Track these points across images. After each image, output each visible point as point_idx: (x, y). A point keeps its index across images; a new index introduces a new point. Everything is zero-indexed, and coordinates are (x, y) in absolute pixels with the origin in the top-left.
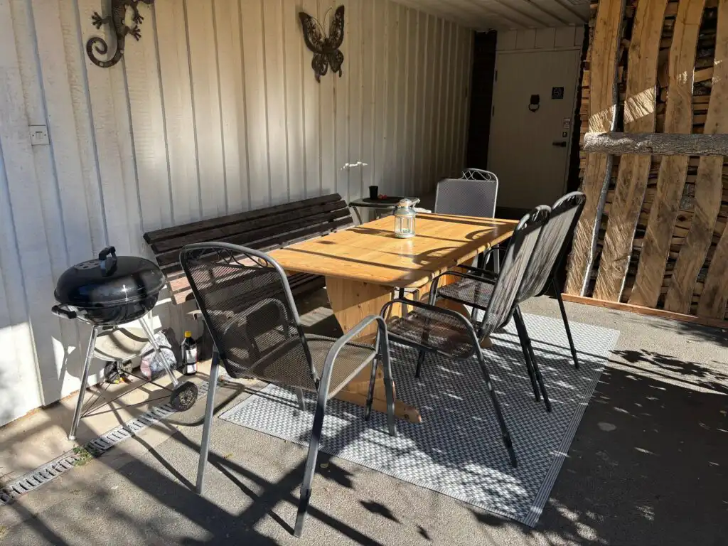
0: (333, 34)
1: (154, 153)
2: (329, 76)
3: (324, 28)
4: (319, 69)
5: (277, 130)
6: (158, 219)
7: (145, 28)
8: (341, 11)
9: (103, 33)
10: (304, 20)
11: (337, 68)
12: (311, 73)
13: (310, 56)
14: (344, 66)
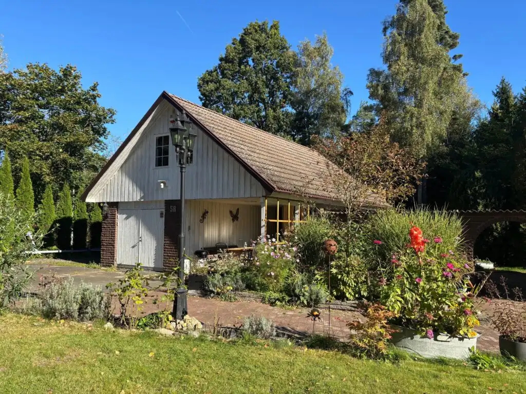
0: (237, 213)
1: (206, 235)
2: (236, 222)
3: (234, 212)
4: (233, 220)
5: (225, 231)
6: (205, 246)
7: (207, 217)
8: (238, 209)
9: (202, 218)
10: (231, 212)
11: (237, 220)
12: (232, 221)
13: (231, 218)
14: (239, 219)
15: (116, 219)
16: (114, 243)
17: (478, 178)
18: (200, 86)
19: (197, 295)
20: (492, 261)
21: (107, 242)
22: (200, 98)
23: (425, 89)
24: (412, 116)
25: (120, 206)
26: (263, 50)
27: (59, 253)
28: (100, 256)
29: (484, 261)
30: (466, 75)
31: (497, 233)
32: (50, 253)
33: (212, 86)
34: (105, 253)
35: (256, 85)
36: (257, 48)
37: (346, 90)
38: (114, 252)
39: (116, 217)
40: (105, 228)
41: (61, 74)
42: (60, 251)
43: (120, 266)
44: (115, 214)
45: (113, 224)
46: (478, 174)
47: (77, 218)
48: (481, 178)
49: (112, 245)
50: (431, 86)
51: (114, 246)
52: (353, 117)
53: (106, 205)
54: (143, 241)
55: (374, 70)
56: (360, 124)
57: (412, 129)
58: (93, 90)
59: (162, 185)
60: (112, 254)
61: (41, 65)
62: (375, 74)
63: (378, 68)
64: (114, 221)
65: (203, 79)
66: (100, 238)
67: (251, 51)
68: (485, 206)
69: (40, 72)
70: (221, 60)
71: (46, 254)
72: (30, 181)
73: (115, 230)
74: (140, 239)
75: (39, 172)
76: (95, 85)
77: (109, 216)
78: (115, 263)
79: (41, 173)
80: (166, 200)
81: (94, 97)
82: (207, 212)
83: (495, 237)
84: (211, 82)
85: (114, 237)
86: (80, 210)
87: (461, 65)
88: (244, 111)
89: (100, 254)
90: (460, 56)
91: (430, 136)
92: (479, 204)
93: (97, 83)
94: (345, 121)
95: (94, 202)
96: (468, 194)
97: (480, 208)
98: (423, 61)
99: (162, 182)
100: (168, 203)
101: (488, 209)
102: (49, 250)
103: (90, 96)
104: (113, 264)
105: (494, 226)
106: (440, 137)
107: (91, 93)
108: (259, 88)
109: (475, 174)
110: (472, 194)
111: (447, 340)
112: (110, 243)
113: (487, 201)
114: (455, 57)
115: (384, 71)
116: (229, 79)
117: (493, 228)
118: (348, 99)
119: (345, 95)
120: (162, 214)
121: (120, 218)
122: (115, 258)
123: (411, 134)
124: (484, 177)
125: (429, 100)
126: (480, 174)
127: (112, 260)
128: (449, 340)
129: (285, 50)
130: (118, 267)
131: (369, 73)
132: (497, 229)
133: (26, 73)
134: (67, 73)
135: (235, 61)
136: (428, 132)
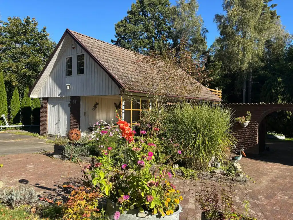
4: (117, 109)
5: (111, 115)
7: (97, 107)
8: (120, 102)
9: (94, 108)
10: (115, 104)
11: (120, 108)
15: (47, 108)
16: (46, 122)
17: (279, 82)
18: (116, 29)
19: (59, 158)
20: (284, 134)
21: (43, 121)
22: (115, 36)
23: (249, 26)
24: (239, 44)
25: (49, 100)
26: (152, 6)
27: (22, 127)
28: (40, 129)
29: (279, 134)
30: (279, 17)
31: (289, 117)
32: (18, 127)
33: (122, 29)
34: (42, 127)
35: (148, 27)
36: (149, 5)
37: (204, 29)
38: (46, 127)
39: (47, 106)
40: (42, 113)
41: (24, 22)
42: (23, 126)
43: (50, 135)
44: (46, 105)
45: (46, 111)
46: (279, 79)
47: (35, 107)
48: (281, 82)
49: (45, 123)
50: (252, 23)
51: (46, 123)
52: (211, 46)
53: (41, 99)
54: (60, 121)
55: (218, 15)
56: (214, 50)
57: (239, 52)
58: (44, 31)
59: (68, 87)
60: (45, 128)
61: (16, 18)
62: (218, 17)
63: (220, 14)
64: (46, 109)
65: (118, 25)
66: (40, 119)
67: (146, 7)
68: (283, 100)
69: (15, 22)
70: (128, 13)
71: (15, 127)
72: (4, 85)
73: (46, 114)
74: (59, 120)
75: (9, 80)
76: (44, 28)
77: (43, 106)
78: (47, 133)
79: (11, 81)
80: (71, 97)
81: (45, 36)
82: (98, 104)
83: (288, 119)
84: (122, 26)
85: (46, 118)
86: (36, 102)
87: (275, 10)
88: (140, 43)
89: (40, 128)
90: (275, 5)
91: (250, 56)
92: (278, 98)
93: (45, 27)
94: (206, 49)
95: (36, 97)
96: (273, 92)
97: (279, 101)
98: (248, 8)
99: (68, 86)
100: (73, 98)
101: (285, 101)
102: (17, 125)
103: (42, 35)
104: (46, 134)
105: (288, 113)
106: (258, 56)
107: (43, 33)
108: (150, 29)
109: (277, 79)
110: (275, 93)
111: (146, 217)
112: (44, 122)
113: (284, 96)
114: (272, 6)
115: (224, 15)
116: (132, 24)
117: (287, 113)
118: (205, 35)
119: (204, 32)
120: (69, 105)
121: (50, 107)
122: (47, 131)
123: (237, 54)
124: (283, 81)
125: (251, 33)
126: (281, 79)
127: (45, 132)
128: (147, 217)
129: (167, 6)
130: (48, 136)
131: (214, 17)
132: (289, 114)
133: (7, 23)
134: (27, 22)
135: (136, 13)
136: (248, 53)
